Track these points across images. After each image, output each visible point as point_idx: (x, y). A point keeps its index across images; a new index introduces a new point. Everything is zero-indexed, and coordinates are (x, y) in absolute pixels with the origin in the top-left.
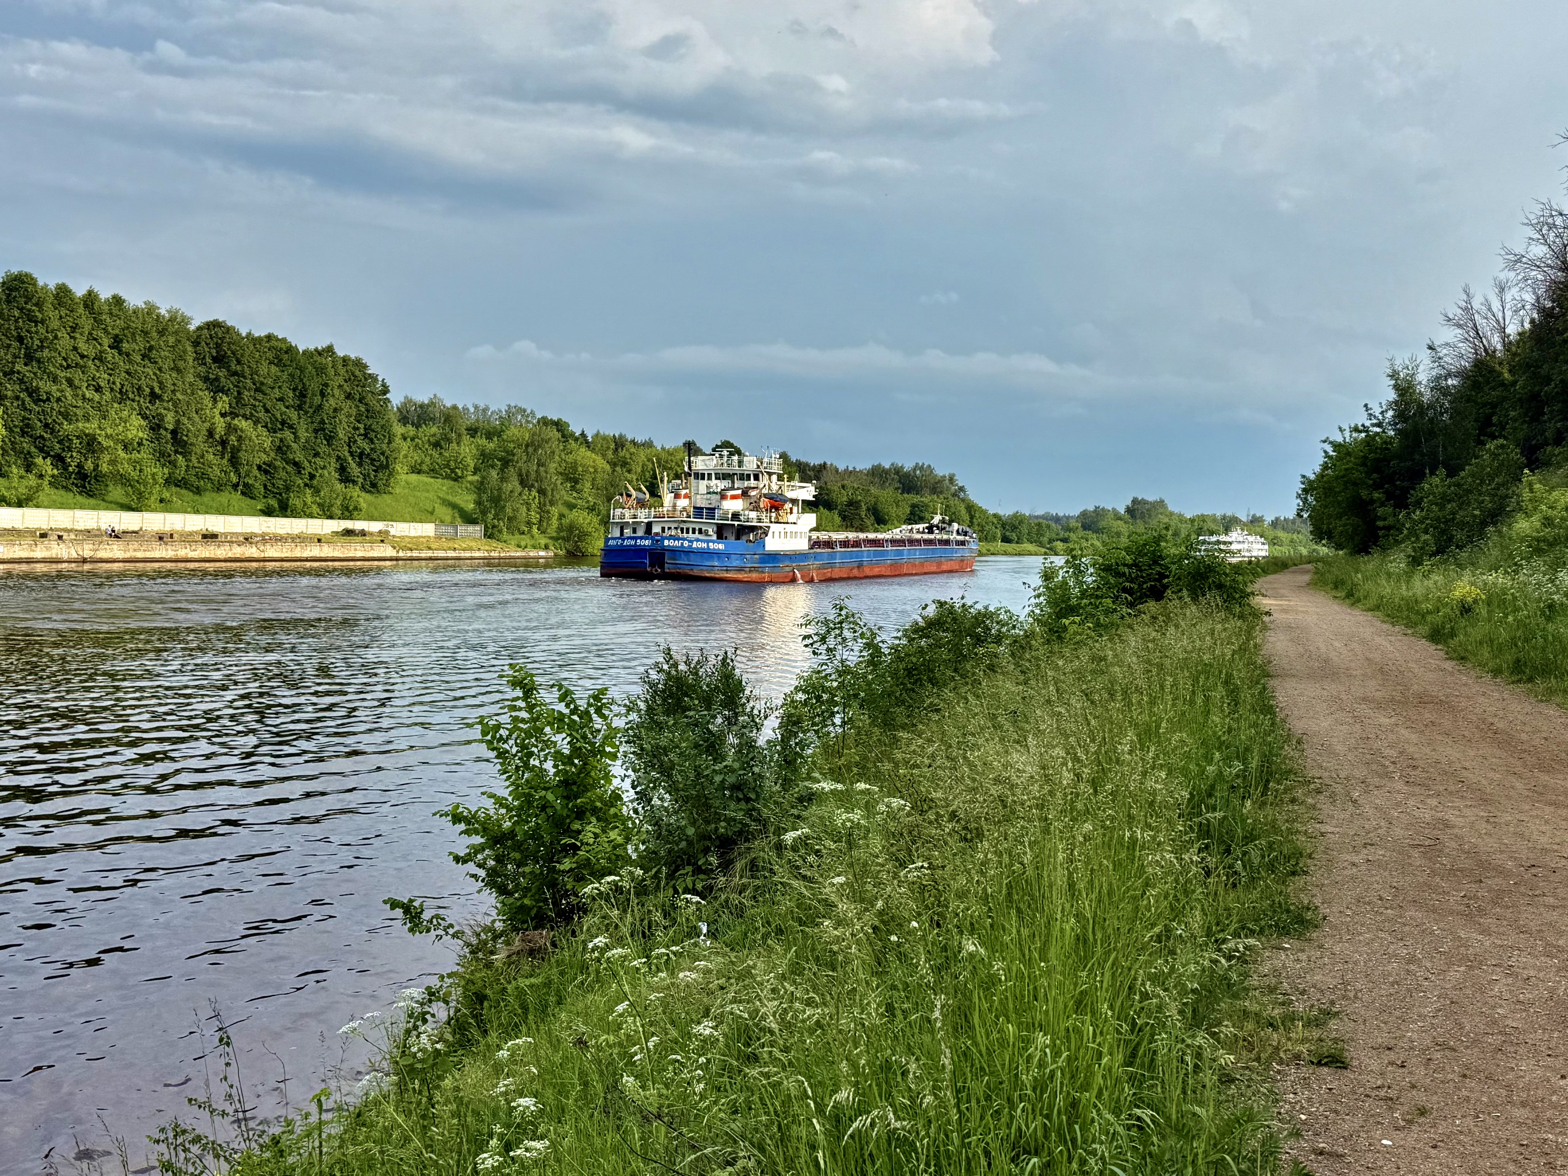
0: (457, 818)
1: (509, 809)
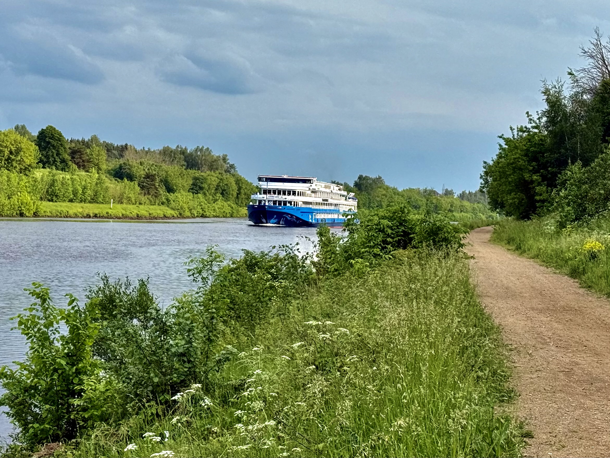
0: (3, 376)
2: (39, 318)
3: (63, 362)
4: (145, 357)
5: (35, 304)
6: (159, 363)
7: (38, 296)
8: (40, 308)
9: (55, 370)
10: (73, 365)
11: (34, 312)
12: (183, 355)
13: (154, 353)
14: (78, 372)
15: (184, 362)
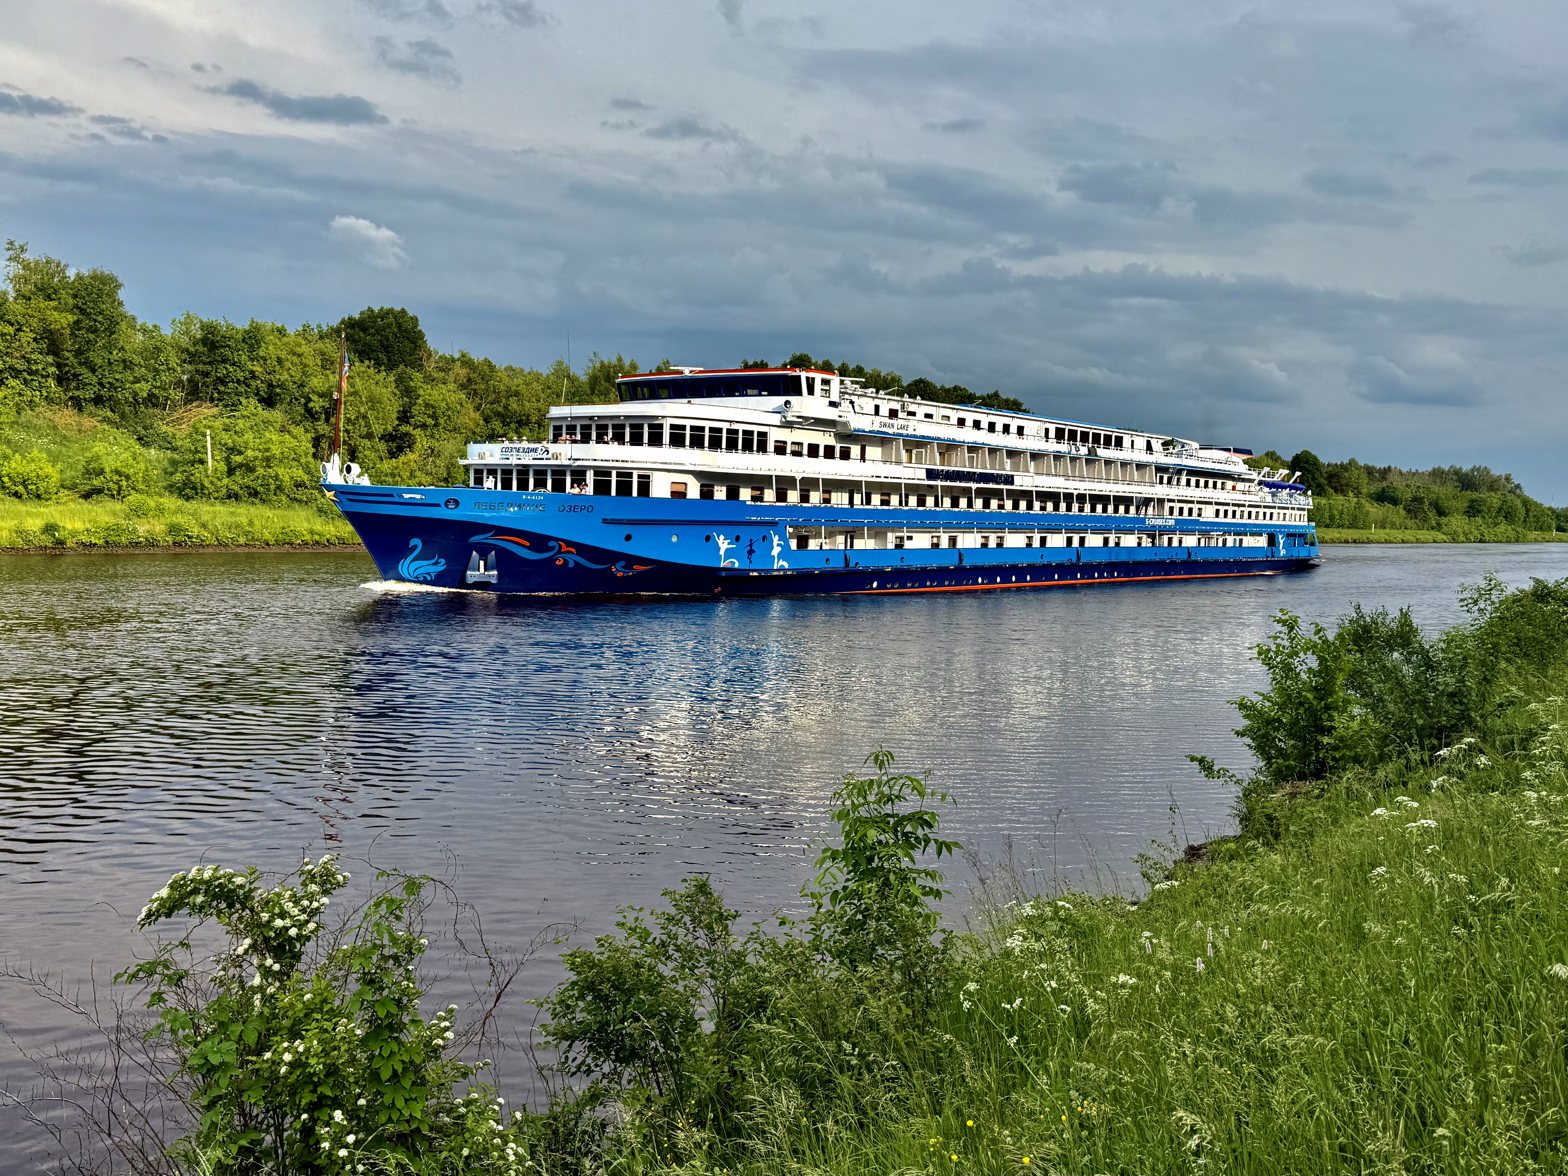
0: (1242, 706)
1: (1274, 704)
2: (1284, 647)
3: (1310, 696)
4: (1407, 695)
5: (1280, 632)
6: (1424, 703)
7: (1284, 623)
8: (1286, 637)
9: (1301, 704)
10: (1322, 699)
11: (1279, 641)
12: (1452, 695)
13: (1418, 692)
14: (1327, 708)
15: (1455, 703)
